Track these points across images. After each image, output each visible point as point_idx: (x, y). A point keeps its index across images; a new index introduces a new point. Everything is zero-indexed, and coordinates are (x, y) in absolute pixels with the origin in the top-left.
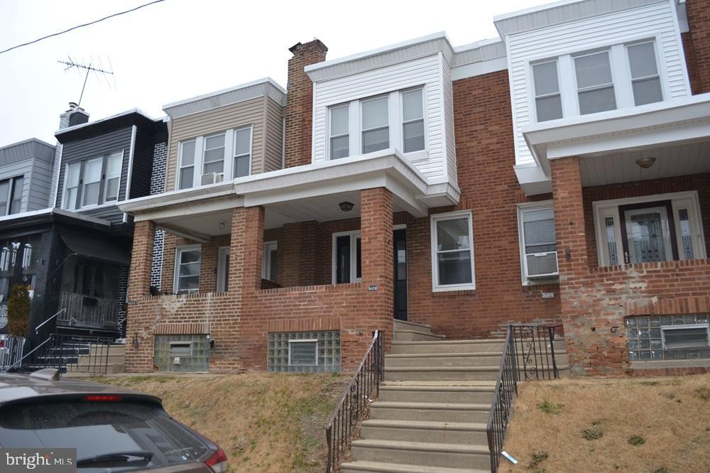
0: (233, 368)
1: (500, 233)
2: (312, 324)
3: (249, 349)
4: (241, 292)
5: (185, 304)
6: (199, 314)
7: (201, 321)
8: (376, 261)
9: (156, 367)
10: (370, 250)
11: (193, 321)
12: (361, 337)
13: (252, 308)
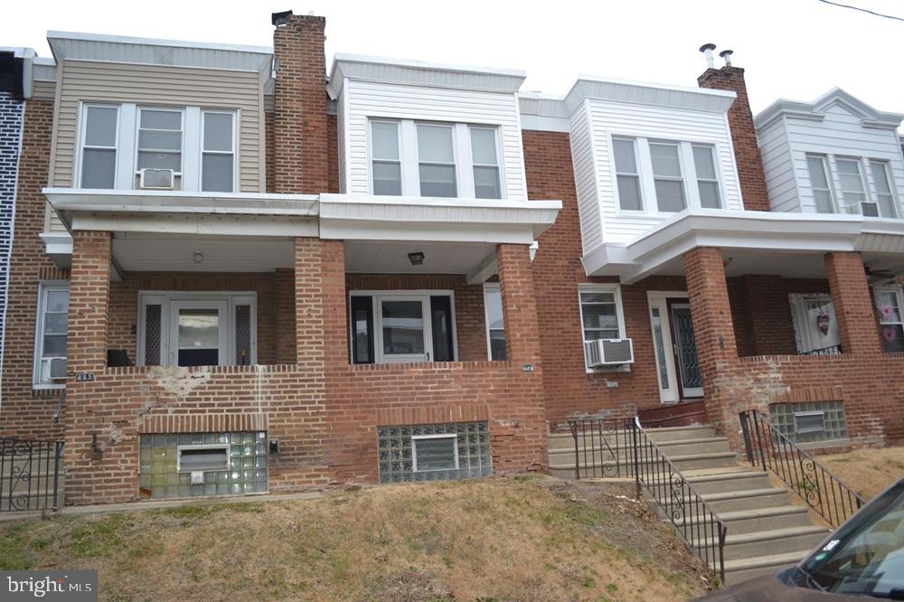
0: (318, 482)
1: (562, 313)
2: (448, 413)
3: (345, 452)
4: (323, 366)
5: (208, 382)
6: (240, 399)
7: (246, 410)
8: (528, 335)
9: (146, 492)
10: (521, 321)
11: (227, 411)
12: (518, 430)
13: (346, 391)
